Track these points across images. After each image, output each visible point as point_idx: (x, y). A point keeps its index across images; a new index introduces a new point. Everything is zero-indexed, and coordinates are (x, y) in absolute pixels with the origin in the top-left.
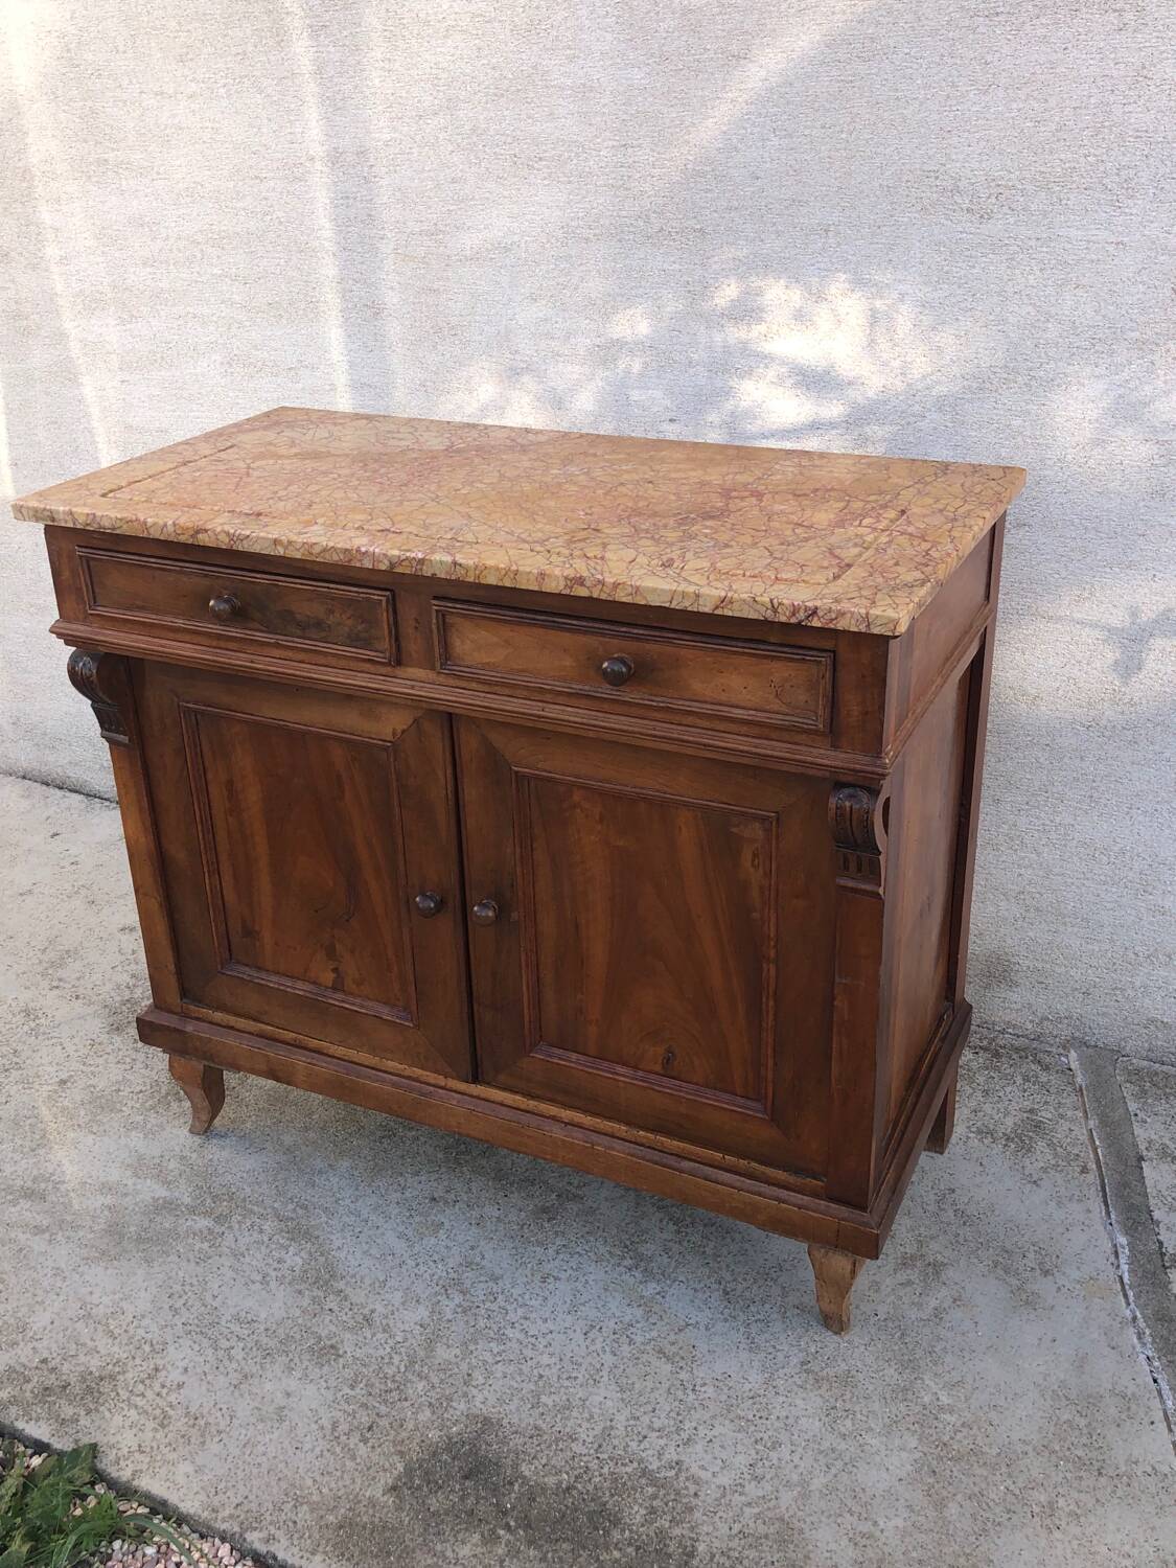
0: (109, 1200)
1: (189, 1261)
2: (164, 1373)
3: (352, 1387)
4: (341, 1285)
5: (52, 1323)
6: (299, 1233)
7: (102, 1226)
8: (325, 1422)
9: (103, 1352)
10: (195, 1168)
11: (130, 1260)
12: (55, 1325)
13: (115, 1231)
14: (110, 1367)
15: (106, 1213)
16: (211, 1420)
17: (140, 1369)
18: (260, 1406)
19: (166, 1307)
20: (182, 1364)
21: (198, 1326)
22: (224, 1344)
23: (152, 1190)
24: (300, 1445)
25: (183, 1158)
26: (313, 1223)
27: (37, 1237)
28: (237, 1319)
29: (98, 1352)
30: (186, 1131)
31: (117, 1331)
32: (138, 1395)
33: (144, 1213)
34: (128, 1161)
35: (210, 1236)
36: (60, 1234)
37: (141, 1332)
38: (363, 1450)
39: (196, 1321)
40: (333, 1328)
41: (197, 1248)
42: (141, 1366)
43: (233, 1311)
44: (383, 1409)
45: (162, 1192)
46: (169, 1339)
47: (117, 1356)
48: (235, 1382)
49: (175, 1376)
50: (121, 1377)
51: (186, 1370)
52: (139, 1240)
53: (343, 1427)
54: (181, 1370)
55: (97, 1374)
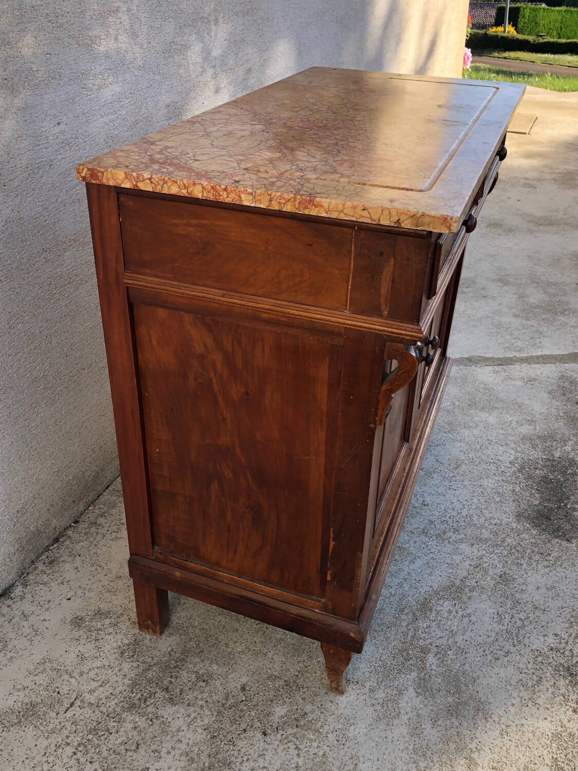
0: (427, 725)
1: (466, 658)
2: (552, 645)
3: (521, 565)
4: (458, 582)
5: (545, 719)
6: (425, 607)
7: (453, 720)
8: (547, 570)
9: (553, 681)
10: (381, 680)
11: (477, 692)
12: (546, 717)
13: (454, 711)
14: (562, 673)
15: (440, 723)
16: (569, 616)
17: (555, 657)
18: (550, 598)
19: (506, 659)
20: (542, 639)
21: (513, 639)
22: (519, 623)
23: (410, 700)
24: (564, 577)
25: (371, 690)
26: (414, 603)
27: (479, 761)
28: (500, 622)
29: (555, 684)
30: (342, 700)
31: (535, 679)
32: (572, 652)
33: (434, 697)
34: (382, 727)
35: (441, 653)
36: (470, 746)
37: (530, 666)
38: (554, 554)
39: (510, 640)
40: (489, 579)
41: (454, 657)
42: (553, 658)
43: (495, 625)
44: (528, 551)
45: (411, 692)
46: (528, 650)
47: (553, 672)
48: (541, 612)
49: (551, 640)
50: (566, 665)
51: (545, 636)
52: (458, 691)
53: (545, 563)
54: (546, 638)
55: (570, 678)
